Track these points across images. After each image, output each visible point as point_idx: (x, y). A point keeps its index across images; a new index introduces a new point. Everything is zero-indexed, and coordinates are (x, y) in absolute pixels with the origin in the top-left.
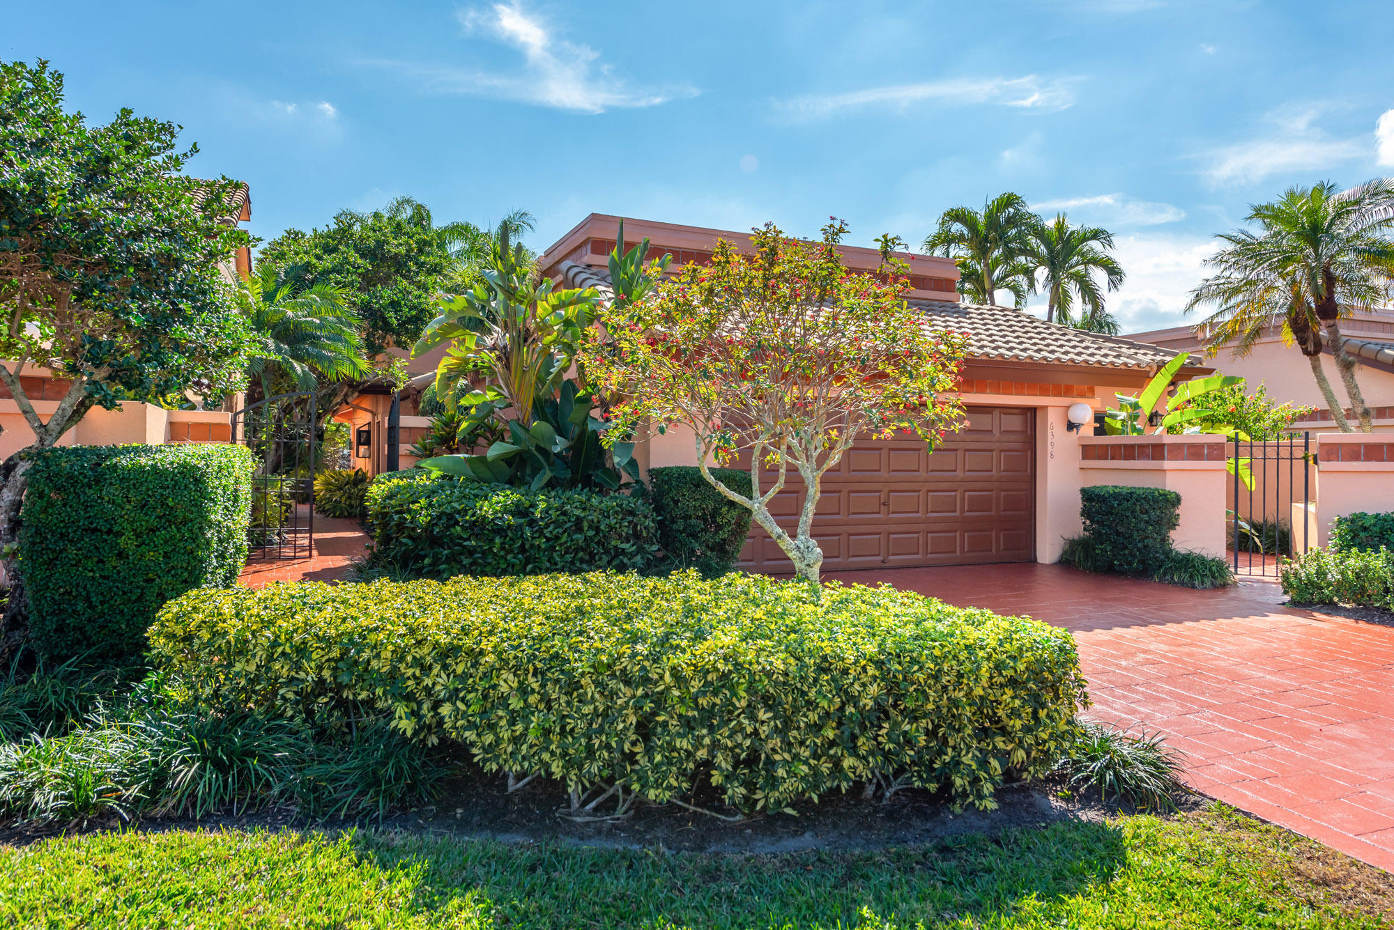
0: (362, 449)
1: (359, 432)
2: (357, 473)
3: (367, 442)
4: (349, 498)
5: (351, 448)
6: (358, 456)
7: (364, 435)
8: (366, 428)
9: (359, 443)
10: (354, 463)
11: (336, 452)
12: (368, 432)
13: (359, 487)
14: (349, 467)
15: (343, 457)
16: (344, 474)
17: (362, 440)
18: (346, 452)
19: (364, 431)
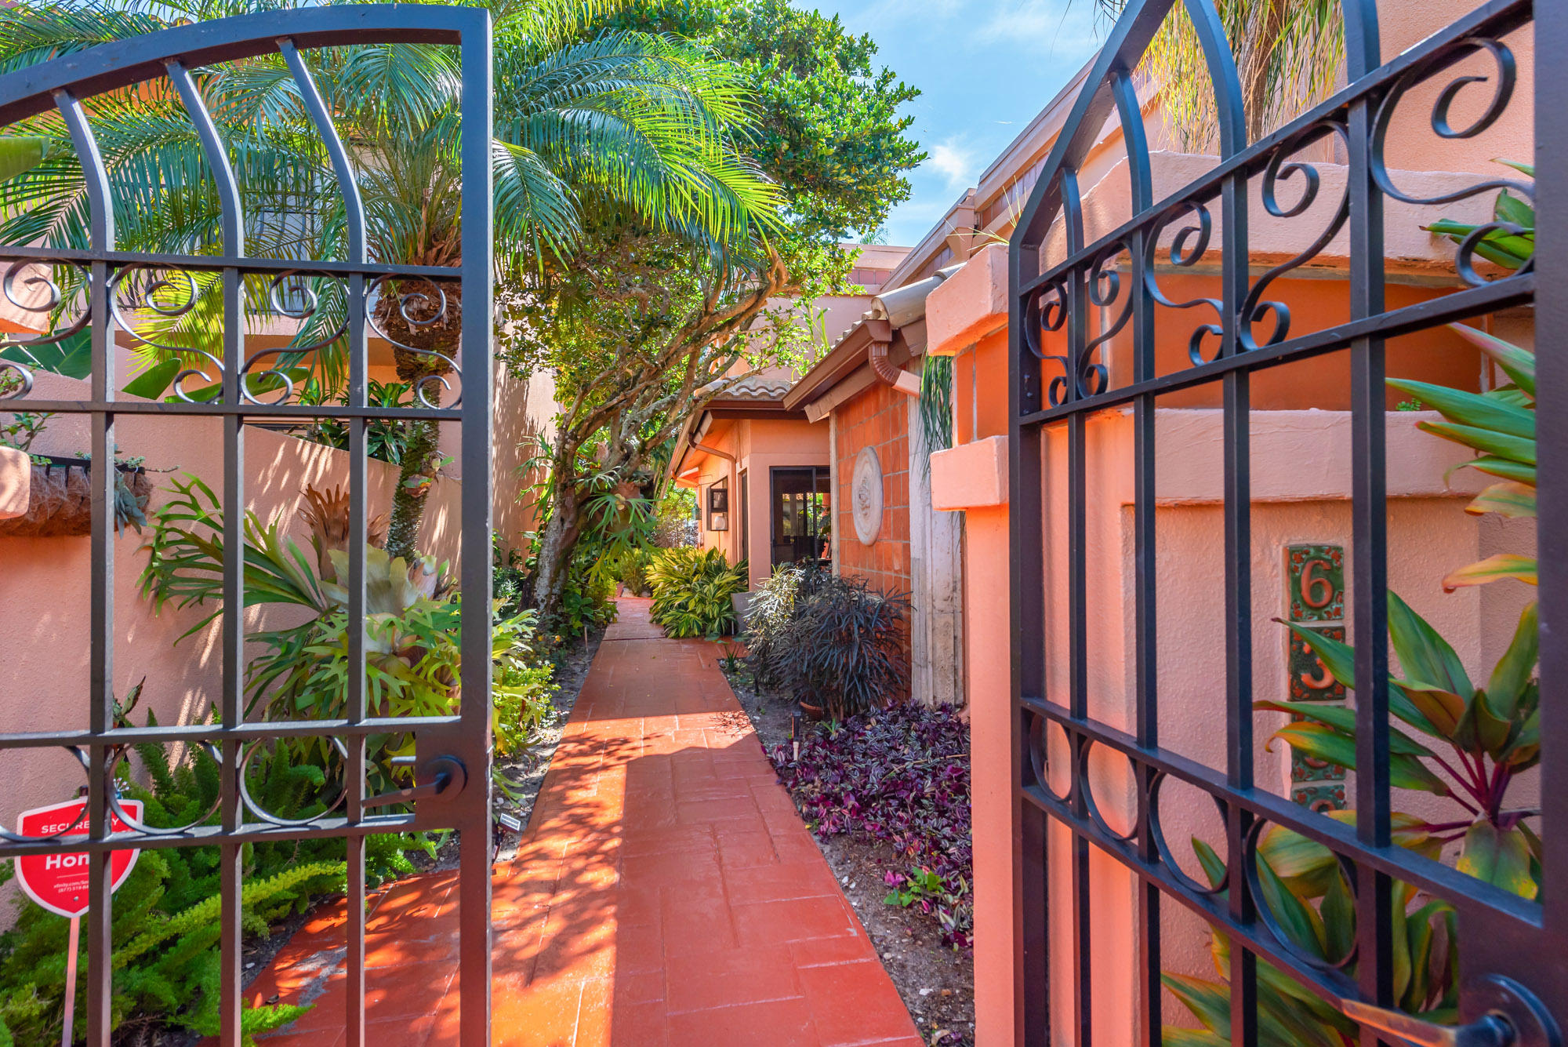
0: (716, 518)
1: (712, 493)
2: (710, 556)
3: (723, 508)
4: (702, 601)
5: (699, 518)
6: (709, 528)
7: (718, 497)
8: (719, 486)
9: (712, 509)
10: (703, 538)
11: (679, 524)
12: (725, 492)
13: (716, 581)
14: (695, 542)
15: (688, 530)
16: (691, 555)
17: (716, 504)
18: (691, 523)
19: (718, 491)
